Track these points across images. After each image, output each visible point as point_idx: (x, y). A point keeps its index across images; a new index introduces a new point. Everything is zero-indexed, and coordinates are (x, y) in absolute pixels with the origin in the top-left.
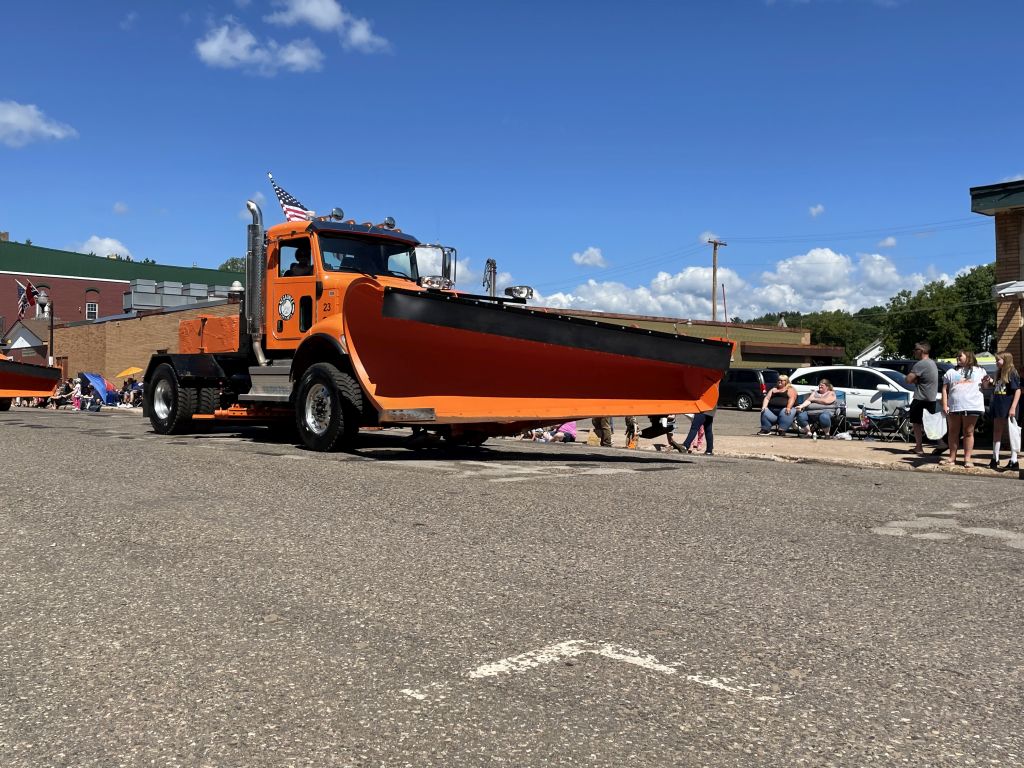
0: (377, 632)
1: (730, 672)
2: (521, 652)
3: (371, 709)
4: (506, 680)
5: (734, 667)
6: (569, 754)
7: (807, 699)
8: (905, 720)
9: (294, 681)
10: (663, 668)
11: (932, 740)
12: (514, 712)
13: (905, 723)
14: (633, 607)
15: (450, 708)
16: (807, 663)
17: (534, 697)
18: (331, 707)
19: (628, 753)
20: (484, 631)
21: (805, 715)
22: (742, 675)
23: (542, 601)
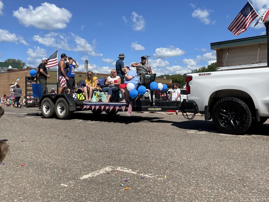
0: (54, 168)
1: (151, 172)
2: (95, 171)
3: (52, 190)
4: (91, 179)
5: (152, 171)
6: (108, 198)
7: (170, 178)
8: (194, 182)
9: (28, 184)
10: (133, 172)
11: (201, 187)
12: (93, 188)
13: (194, 183)
14: (126, 156)
15: (75, 188)
16: (170, 168)
17: (99, 183)
18: (40, 191)
19: (124, 197)
20: (85, 166)
21: (170, 182)
22: (154, 173)
23: (101, 156)
